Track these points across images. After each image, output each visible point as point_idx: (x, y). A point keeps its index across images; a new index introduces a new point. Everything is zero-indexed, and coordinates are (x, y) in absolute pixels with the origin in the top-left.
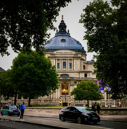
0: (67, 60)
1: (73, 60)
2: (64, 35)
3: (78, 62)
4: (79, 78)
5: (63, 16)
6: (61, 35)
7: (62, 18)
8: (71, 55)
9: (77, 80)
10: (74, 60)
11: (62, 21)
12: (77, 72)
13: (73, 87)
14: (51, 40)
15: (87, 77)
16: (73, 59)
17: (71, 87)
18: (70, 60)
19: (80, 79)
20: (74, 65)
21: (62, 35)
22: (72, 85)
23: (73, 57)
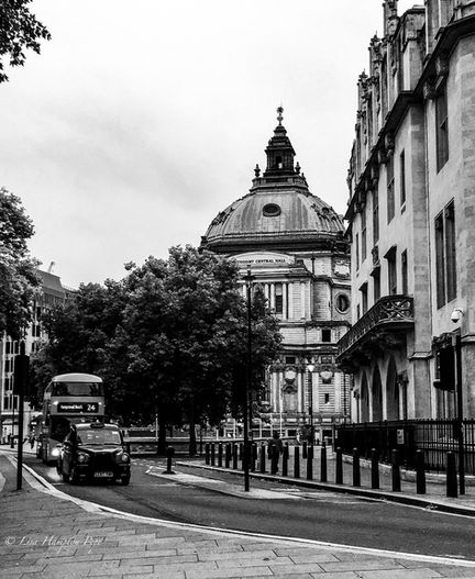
0: (267, 286)
1: (287, 285)
2: (280, 185)
3: (303, 293)
4: (304, 346)
5: (280, 110)
6: (270, 185)
7: (280, 119)
8: (280, 267)
9: (296, 353)
10: (290, 285)
11: (280, 130)
12: (300, 326)
13: (281, 374)
14: (232, 210)
15: (329, 340)
16: (286, 280)
17: (275, 374)
18: (276, 284)
19: (308, 348)
20: (290, 301)
21: (273, 185)
22: (278, 371)
23: (287, 276)
